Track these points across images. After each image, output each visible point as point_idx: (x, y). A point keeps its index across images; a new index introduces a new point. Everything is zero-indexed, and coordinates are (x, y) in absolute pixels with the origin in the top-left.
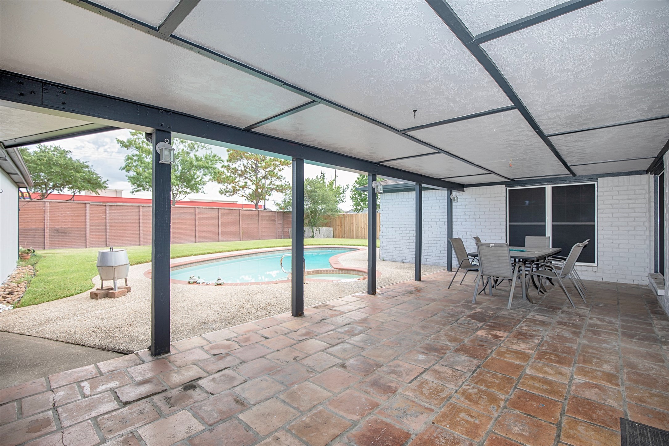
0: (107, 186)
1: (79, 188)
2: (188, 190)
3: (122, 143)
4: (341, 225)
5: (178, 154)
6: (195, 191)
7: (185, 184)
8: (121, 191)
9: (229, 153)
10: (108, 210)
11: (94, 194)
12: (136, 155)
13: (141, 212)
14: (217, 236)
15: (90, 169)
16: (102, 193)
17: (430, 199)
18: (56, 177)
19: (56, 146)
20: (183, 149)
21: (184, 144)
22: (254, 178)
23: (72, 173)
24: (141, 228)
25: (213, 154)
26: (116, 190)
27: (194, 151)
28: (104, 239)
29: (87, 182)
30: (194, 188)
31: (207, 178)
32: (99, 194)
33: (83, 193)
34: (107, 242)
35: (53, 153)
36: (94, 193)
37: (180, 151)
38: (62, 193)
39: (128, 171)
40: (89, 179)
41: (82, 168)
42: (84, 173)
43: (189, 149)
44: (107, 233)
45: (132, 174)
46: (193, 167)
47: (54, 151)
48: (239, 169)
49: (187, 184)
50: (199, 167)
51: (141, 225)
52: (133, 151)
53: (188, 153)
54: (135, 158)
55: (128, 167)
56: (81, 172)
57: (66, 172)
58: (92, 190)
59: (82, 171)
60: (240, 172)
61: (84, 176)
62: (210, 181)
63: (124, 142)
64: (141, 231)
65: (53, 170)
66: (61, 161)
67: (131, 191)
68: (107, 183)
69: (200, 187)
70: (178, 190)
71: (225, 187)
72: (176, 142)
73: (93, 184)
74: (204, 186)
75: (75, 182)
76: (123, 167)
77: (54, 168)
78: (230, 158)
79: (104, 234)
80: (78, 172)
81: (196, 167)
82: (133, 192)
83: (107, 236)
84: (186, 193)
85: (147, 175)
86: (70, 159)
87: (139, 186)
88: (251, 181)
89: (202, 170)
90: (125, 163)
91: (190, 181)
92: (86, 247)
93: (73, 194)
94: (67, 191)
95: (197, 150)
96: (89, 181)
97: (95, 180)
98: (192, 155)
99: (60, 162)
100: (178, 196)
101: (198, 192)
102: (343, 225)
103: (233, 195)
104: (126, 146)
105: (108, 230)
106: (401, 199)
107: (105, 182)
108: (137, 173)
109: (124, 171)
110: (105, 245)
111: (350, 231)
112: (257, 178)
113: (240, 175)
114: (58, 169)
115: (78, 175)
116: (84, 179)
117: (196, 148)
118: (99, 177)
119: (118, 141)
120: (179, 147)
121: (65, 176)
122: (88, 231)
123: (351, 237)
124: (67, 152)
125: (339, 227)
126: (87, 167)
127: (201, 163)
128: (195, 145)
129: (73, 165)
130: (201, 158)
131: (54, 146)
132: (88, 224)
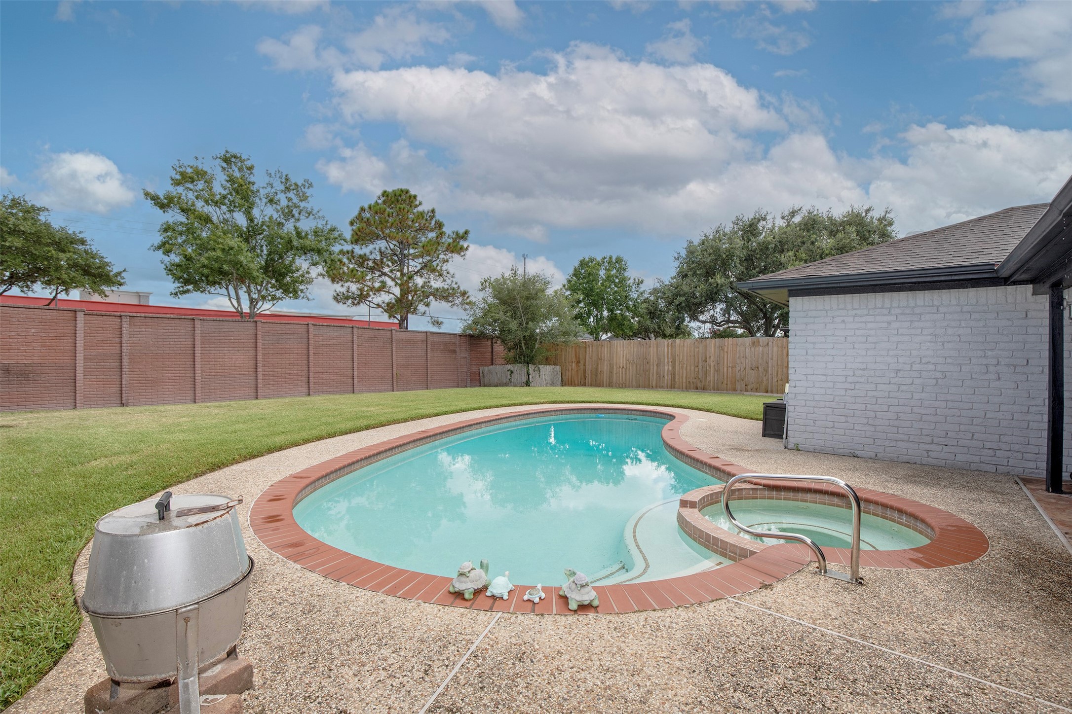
0: (122, 281)
1: (64, 283)
2: (279, 293)
3: (155, 199)
4: (578, 362)
5: (262, 225)
6: (291, 295)
7: (273, 281)
8: (147, 295)
9: (354, 228)
10: (125, 326)
11: (96, 298)
12: (181, 223)
13: (198, 332)
14: (350, 381)
15: (88, 247)
16: (114, 295)
17: (942, 309)
18: (14, 259)
19: (16, 197)
20: (272, 216)
21: (275, 206)
22: (398, 274)
23: (49, 251)
24: (198, 366)
25: (329, 227)
26: (137, 293)
27: (293, 220)
28: (115, 389)
29: (81, 272)
30: (291, 290)
31: (315, 271)
32: (106, 296)
33: (75, 294)
34: (124, 395)
35: (9, 210)
36: (97, 295)
37: (267, 219)
38: (30, 294)
39: (167, 252)
40: (86, 265)
41: (72, 243)
42: (74, 253)
43: (282, 216)
44: (124, 376)
45: (175, 258)
46: (292, 249)
47: (11, 207)
48: (371, 257)
49: (276, 281)
50: (305, 250)
51: (198, 359)
52: (174, 216)
53: (280, 225)
54: (180, 228)
55: (167, 246)
56: (69, 252)
57: (36, 250)
58: (91, 288)
59: (72, 250)
60: (371, 264)
61: (77, 259)
62: (320, 278)
63: (158, 198)
64: (198, 372)
65: (7, 244)
66: (25, 227)
67: (173, 291)
68: (123, 275)
69: (301, 287)
70: (259, 291)
71: (344, 290)
72: (259, 202)
73: (94, 276)
74: (309, 287)
75: (55, 271)
76: (156, 244)
77: (10, 239)
78: (356, 237)
79: (118, 377)
80: (64, 251)
81: (297, 249)
82: (176, 294)
83: (124, 382)
84: (274, 298)
85: (206, 262)
86: (48, 226)
87: (187, 282)
88: (393, 280)
89: (309, 255)
90: (161, 238)
91: (284, 275)
92: (75, 407)
93: (51, 297)
94: (40, 291)
95: (298, 220)
96: (86, 271)
97: (99, 267)
98: (289, 227)
99: (22, 228)
100: (260, 303)
101: (296, 297)
102: (582, 362)
103: (359, 303)
104: (162, 206)
105: (125, 370)
106: (853, 309)
107: (119, 274)
108: (185, 256)
109: (161, 252)
110: (119, 402)
111: (596, 372)
112: (403, 275)
113: (372, 269)
114: (18, 242)
115: (62, 255)
116: (75, 266)
117: (297, 215)
118: (107, 264)
119: (147, 194)
120: (265, 213)
121: (34, 258)
122: (80, 371)
123: (597, 384)
124: (39, 209)
125: (574, 365)
126: (83, 242)
127: (307, 243)
128: (294, 210)
129: (51, 235)
130: (307, 235)
131: (11, 197)
132: (80, 357)
